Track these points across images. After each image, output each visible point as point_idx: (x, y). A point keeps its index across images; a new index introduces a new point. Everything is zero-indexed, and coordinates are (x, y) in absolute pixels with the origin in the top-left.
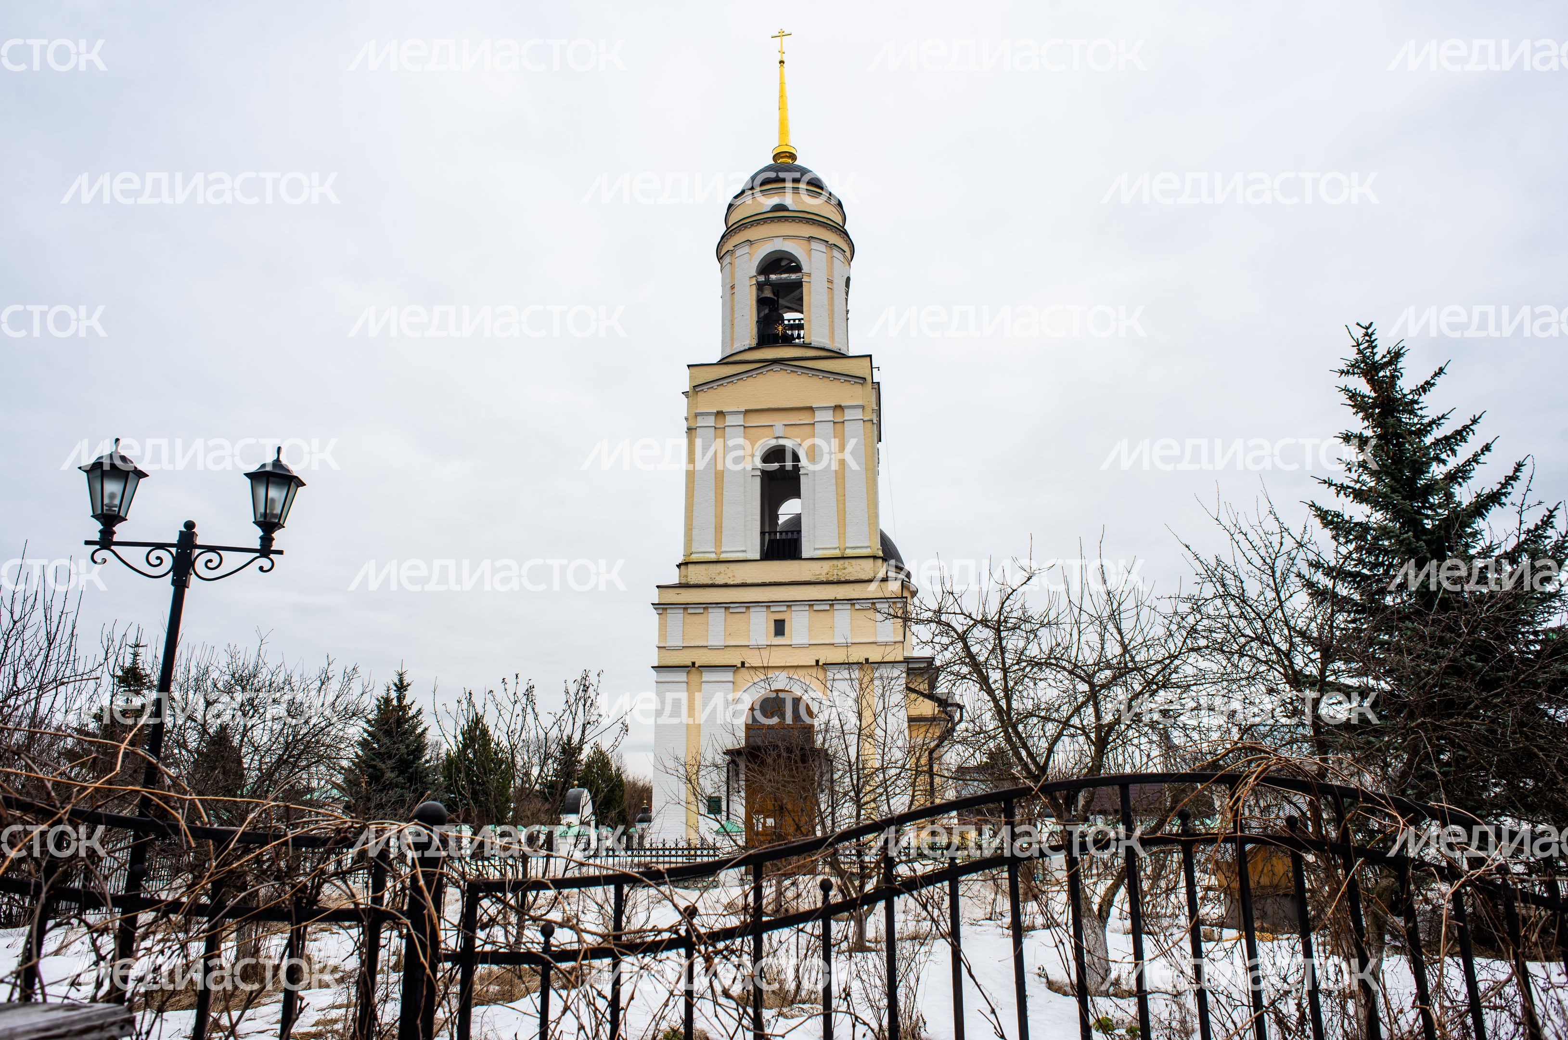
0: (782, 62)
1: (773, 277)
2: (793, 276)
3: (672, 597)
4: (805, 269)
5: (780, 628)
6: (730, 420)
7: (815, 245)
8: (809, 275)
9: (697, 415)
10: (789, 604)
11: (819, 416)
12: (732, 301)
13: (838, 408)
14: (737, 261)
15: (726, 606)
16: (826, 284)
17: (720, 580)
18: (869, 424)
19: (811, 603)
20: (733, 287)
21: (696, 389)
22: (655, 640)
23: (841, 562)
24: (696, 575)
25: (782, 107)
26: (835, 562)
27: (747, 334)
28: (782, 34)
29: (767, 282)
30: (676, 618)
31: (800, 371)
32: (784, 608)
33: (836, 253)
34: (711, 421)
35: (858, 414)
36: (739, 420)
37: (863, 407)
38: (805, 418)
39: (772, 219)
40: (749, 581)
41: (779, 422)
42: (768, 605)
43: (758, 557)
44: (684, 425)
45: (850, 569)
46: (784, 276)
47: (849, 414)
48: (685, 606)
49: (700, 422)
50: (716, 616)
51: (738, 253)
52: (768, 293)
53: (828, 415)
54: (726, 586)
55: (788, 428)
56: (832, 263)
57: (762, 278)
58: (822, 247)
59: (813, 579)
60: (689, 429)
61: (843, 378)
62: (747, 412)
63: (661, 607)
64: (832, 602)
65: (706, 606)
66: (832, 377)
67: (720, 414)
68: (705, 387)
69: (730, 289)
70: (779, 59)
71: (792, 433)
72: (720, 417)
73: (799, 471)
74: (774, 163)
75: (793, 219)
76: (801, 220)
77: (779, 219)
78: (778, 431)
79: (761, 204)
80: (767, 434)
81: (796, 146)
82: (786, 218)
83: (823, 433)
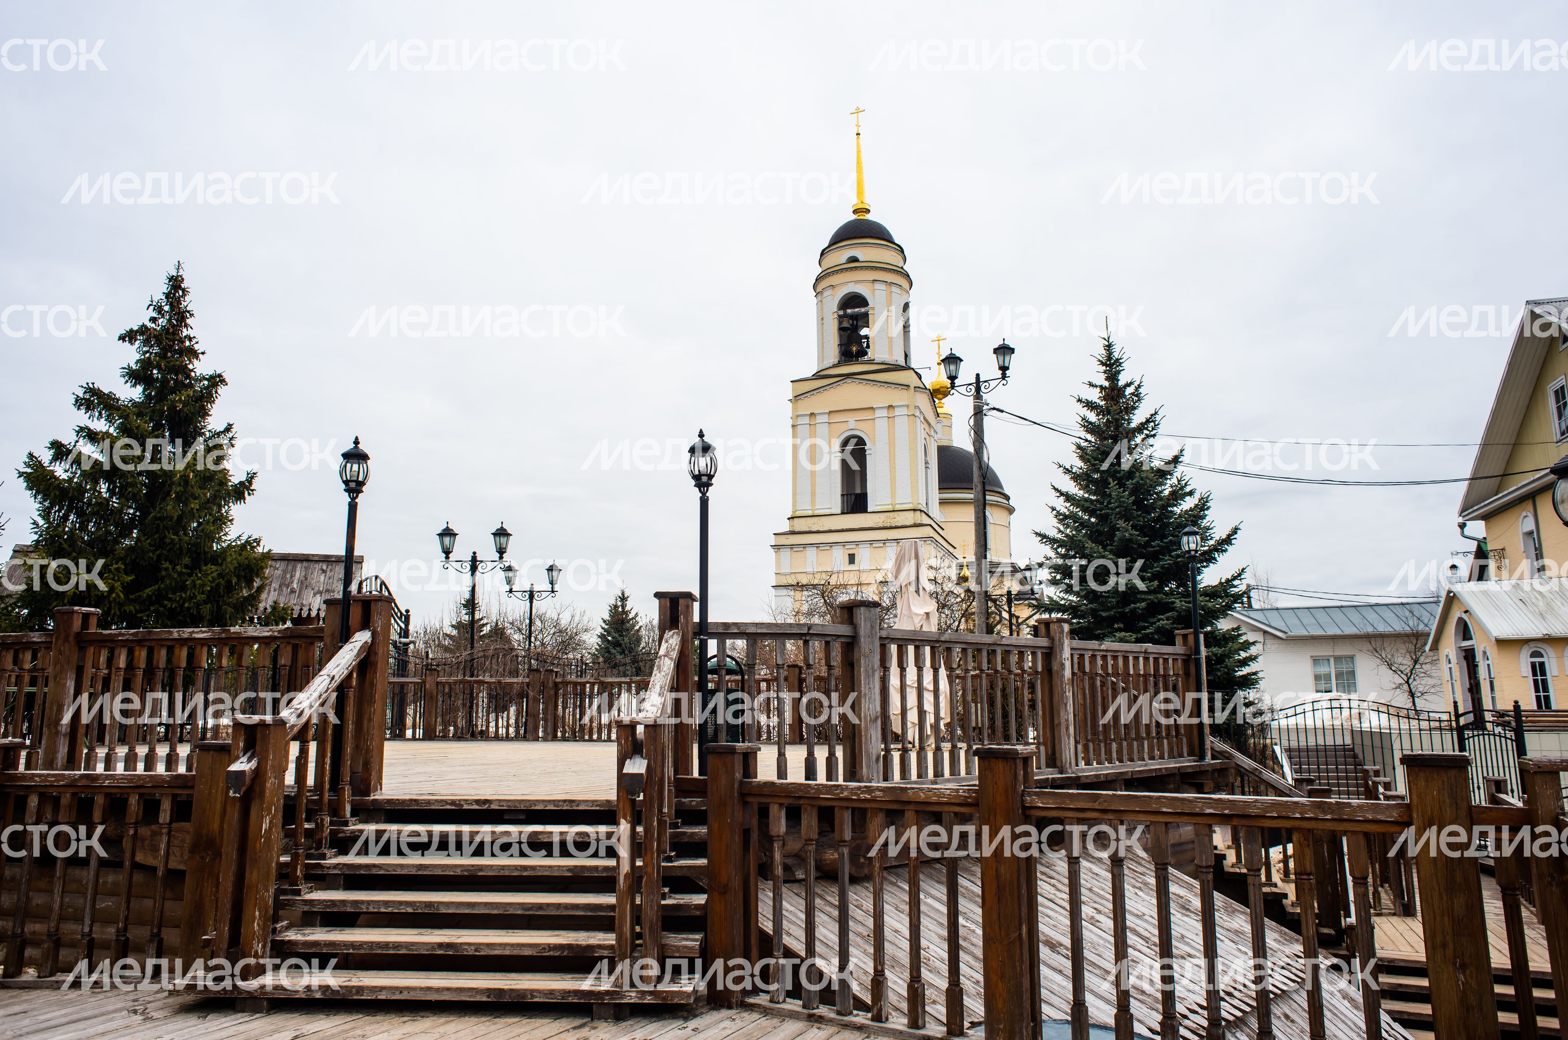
0: (858, 134)
1: (849, 311)
2: (863, 310)
3: (783, 540)
4: (871, 304)
5: (852, 559)
6: (819, 419)
7: (878, 286)
8: (873, 309)
9: (798, 416)
10: (857, 543)
11: (878, 414)
12: (823, 328)
13: (890, 407)
14: (824, 300)
15: (817, 545)
17: (814, 529)
18: (912, 418)
19: (871, 542)
20: (822, 319)
21: (797, 398)
22: (774, 570)
23: (892, 513)
24: (800, 525)
25: (859, 169)
26: (888, 514)
27: (833, 354)
28: (858, 111)
29: (846, 315)
30: (786, 553)
31: (865, 382)
32: (854, 546)
33: (894, 289)
34: (806, 420)
35: (904, 411)
36: (825, 418)
37: (908, 406)
38: (867, 415)
39: (847, 269)
40: (833, 529)
41: (851, 419)
42: (844, 544)
43: (839, 511)
44: (790, 422)
45: (898, 519)
46: (857, 310)
47: (898, 411)
48: (792, 546)
49: (800, 421)
50: (811, 552)
51: (826, 294)
52: (846, 324)
53: (884, 413)
54: (818, 532)
55: (859, 423)
56: (891, 297)
57: (841, 313)
58: (882, 286)
59: (874, 526)
60: (793, 426)
61: (894, 386)
62: (830, 412)
63: (777, 547)
64: (885, 541)
65: (805, 546)
66: (886, 385)
67: (812, 415)
68: (802, 397)
69: (821, 320)
70: (856, 132)
71: (861, 425)
72: (813, 417)
73: (865, 451)
74: (854, 217)
75: (861, 268)
76: (867, 268)
77: (851, 269)
78: (852, 424)
79: (841, 256)
80: (844, 427)
81: (869, 202)
82: (856, 268)
83: (881, 425)
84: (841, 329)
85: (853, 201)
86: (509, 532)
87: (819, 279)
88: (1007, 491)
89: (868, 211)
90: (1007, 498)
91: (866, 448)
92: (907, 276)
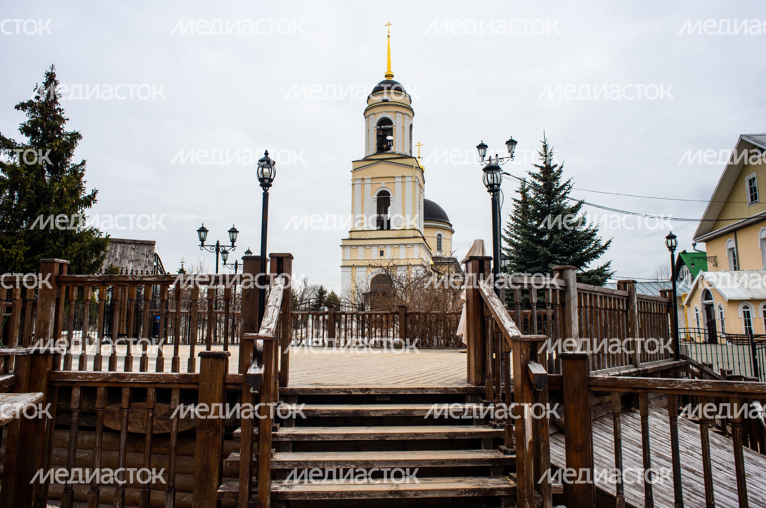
0: (389, 36)
1: (383, 127)
2: (390, 126)
3: (347, 243)
4: (394, 124)
5: (382, 253)
6: (366, 181)
7: (398, 115)
8: (395, 126)
9: (355, 179)
10: (385, 245)
11: (397, 180)
12: (369, 135)
13: (403, 177)
14: (370, 121)
15: (364, 246)
16: (401, 129)
17: (363, 237)
18: (414, 183)
19: (392, 245)
20: (369, 130)
21: (355, 170)
22: (341, 258)
23: (403, 231)
24: (355, 235)
25: (389, 55)
26: (401, 231)
27: (373, 149)
28: (389, 24)
29: (381, 129)
30: (348, 250)
31: (390, 163)
32: (383, 247)
33: (406, 117)
34: (360, 182)
35: (410, 179)
36: (369, 181)
37: (412, 177)
38: (391, 180)
39: (382, 105)
40: (372, 238)
41: (383, 182)
42: (378, 245)
44: (351, 183)
45: (406, 233)
46: (387, 126)
47: (407, 179)
48: (351, 246)
49: (356, 182)
50: (361, 249)
51: (371, 117)
52: (381, 133)
53: (400, 180)
54: (365, 239)
55: (387, 184)
56: (404, 120)
57: (379, 127)
58: (400, 115)
59: (394, 237)
60: (353, 184)
61: (405, 166)
62: (372, 178)
63: (343, 246)
64: (399, 245)
65: (358, 246)
66: (401, 165)
68: (358, 170)
69: (368, 131)
71: (388, 186)
72: (363, 180)
73: (390, 199)
74: (385, 79)
75: (390, 105)
76: (392, 105)
77: (385, 105)
78: (383, 185)
79: (378, 99)
80: (379, 186)
81: (394, 71)
82: (387, 105)
83: (398, 186)
84: (378, 136)
85: (385, 71)
86: (238, 230)
87: (366, 110)
88: (451, 222)
89: (392, 76)
90: (451, 226)
91: (390, 197)
92: (411, 110)
